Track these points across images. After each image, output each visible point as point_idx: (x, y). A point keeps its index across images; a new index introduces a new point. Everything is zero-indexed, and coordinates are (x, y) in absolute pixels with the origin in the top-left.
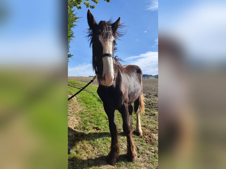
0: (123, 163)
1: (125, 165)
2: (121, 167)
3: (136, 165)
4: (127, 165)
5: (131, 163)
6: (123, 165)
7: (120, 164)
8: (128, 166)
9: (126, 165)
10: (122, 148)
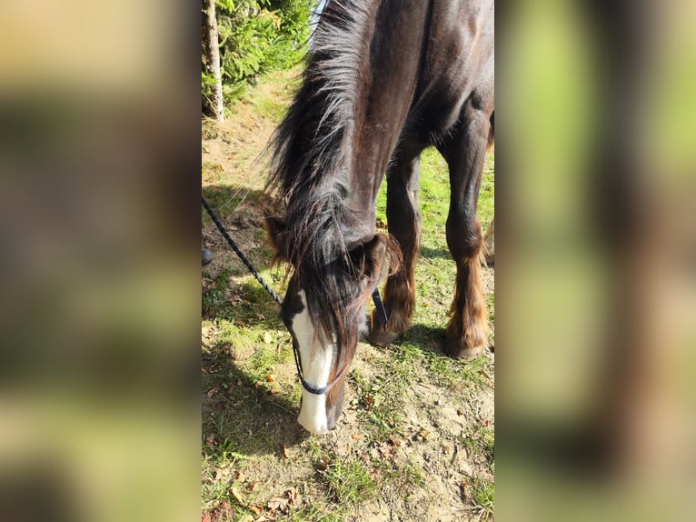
0: (419, 352)
1: (423, 362)
2: (404, 363)
3: (466, 376)
4: (430, 362)
5: (449, 362)
6: (417, 357)
7: (404, 353)
8: (433, 367)
9: (426, 361)
10: (441, 303)
